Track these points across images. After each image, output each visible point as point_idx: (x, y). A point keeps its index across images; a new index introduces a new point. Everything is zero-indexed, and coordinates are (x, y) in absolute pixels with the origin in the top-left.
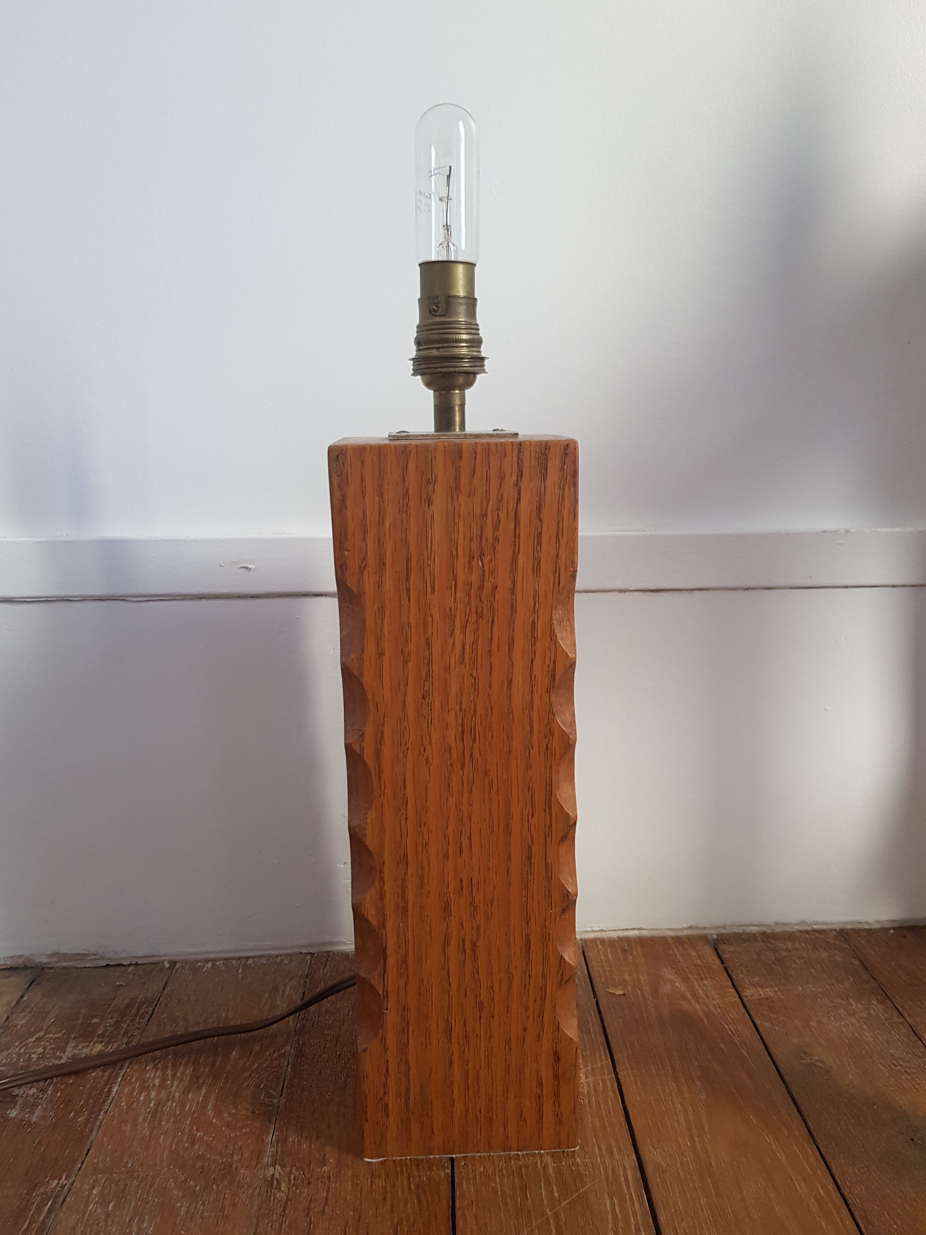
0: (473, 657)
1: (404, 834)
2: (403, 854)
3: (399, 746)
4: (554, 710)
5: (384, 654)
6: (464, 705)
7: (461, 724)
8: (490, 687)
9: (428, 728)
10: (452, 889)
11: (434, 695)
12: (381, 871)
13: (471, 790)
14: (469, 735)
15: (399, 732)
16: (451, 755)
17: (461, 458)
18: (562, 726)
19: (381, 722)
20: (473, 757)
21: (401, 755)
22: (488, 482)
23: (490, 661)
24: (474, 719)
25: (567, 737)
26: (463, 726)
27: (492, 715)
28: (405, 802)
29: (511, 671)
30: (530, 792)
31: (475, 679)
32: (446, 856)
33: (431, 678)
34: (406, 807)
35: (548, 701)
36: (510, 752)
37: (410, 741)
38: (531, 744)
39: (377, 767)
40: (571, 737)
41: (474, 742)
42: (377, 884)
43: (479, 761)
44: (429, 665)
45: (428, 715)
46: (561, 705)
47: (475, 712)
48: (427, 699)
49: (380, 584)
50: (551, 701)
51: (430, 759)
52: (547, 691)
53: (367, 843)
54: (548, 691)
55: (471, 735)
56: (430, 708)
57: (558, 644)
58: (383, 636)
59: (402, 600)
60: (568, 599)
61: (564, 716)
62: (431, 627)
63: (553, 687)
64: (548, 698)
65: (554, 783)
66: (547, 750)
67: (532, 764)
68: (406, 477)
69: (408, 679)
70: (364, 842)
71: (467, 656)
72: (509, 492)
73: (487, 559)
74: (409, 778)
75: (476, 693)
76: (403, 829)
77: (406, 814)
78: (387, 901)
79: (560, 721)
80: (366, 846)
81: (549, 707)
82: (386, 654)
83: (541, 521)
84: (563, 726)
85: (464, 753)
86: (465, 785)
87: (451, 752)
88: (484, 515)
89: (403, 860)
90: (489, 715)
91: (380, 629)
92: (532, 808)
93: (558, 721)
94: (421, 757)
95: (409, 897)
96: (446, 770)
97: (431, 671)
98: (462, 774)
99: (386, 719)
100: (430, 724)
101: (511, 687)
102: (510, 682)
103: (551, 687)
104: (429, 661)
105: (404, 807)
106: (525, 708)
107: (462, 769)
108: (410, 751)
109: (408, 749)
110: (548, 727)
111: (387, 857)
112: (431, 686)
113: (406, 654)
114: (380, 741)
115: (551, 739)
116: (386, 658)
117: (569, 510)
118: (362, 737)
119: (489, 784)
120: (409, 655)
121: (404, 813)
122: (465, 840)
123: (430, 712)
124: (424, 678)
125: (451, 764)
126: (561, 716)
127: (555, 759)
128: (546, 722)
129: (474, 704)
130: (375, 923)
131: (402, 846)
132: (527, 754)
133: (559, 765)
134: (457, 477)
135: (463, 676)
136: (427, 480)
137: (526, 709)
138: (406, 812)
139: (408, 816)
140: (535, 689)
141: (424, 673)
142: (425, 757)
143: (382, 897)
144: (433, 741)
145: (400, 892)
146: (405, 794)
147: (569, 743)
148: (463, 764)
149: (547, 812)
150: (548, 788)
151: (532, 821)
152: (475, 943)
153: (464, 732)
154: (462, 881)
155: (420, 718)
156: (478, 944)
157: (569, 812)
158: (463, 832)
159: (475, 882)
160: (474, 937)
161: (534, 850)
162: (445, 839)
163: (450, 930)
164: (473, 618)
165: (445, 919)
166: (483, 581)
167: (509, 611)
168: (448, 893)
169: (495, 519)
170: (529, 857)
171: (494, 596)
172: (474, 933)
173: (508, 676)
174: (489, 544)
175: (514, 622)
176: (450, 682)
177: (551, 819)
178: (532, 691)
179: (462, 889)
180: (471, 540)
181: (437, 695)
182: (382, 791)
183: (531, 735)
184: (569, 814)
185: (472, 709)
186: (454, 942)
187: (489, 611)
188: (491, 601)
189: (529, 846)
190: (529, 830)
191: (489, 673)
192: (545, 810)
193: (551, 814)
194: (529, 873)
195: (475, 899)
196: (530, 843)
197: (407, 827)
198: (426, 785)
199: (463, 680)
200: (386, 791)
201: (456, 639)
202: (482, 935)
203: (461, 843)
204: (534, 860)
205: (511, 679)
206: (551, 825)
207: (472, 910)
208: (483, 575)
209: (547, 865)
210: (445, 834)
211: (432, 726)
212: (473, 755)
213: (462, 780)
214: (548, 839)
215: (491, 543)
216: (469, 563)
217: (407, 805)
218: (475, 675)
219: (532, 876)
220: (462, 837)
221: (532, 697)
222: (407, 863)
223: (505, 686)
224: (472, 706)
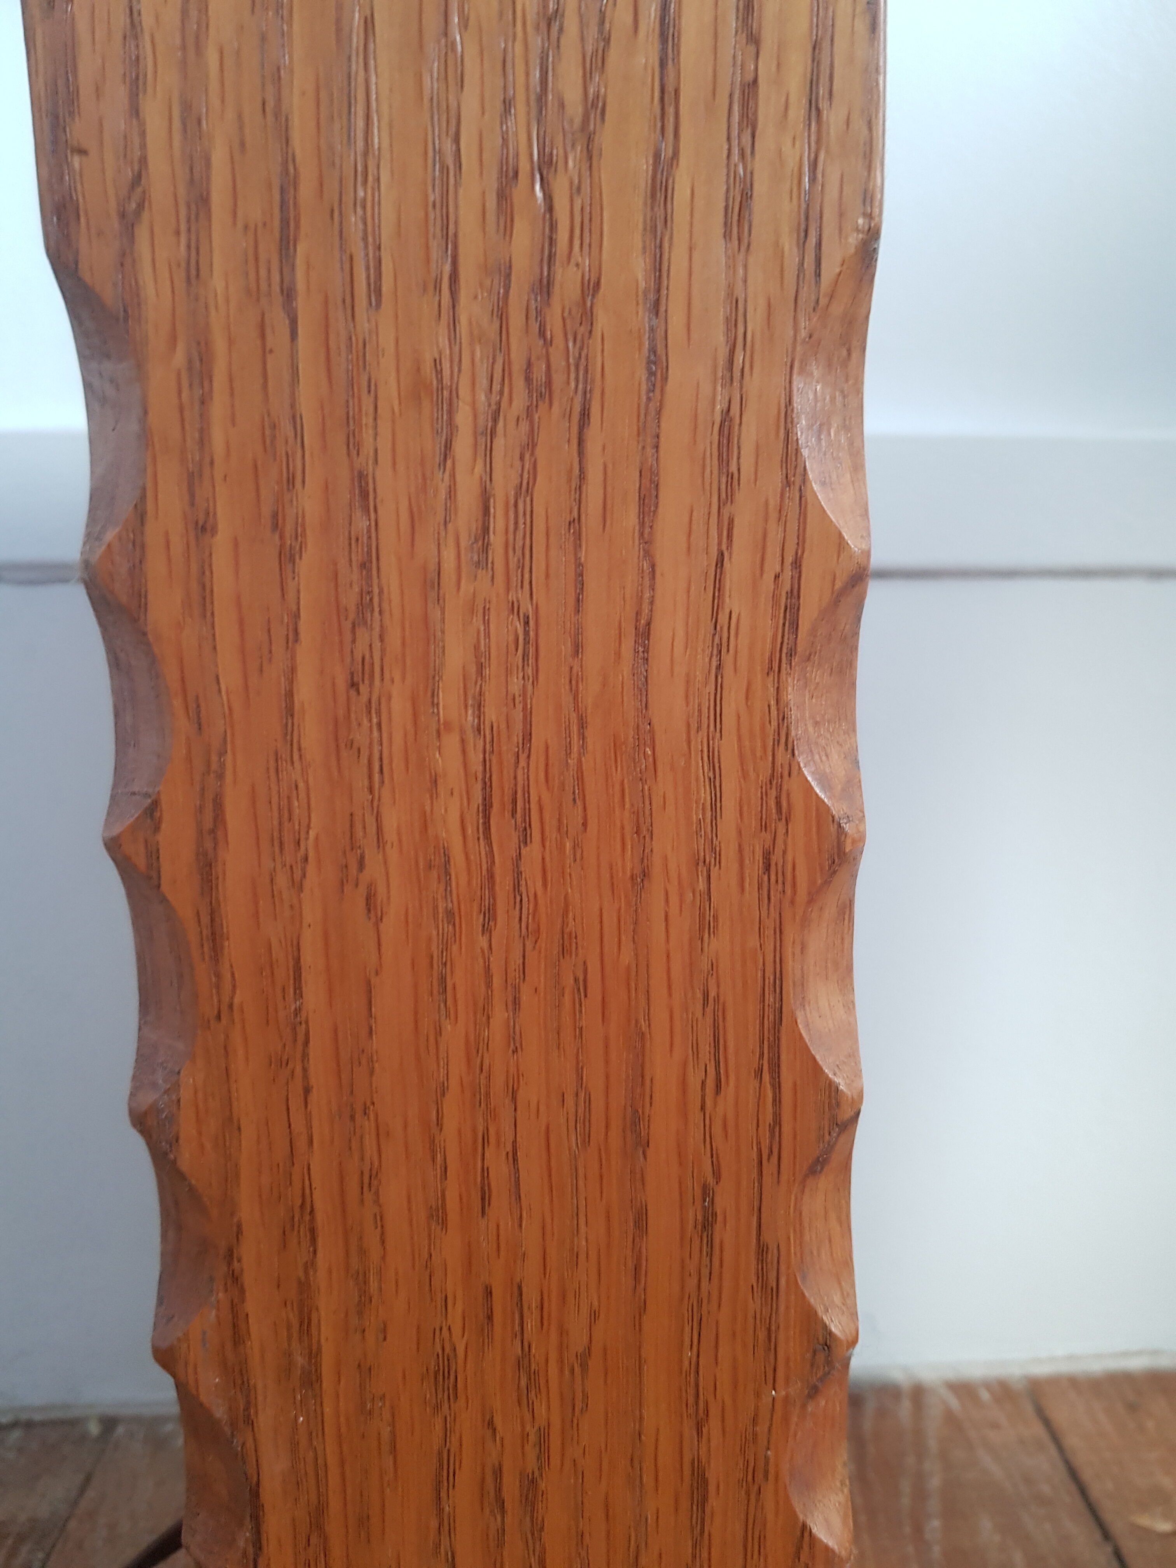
0: (519, 543)
1: (301, 1143)
3: (277, 849)
4: (793, 733)
5: (214, 531)
6: (491, 714)
7: (480, 776)
8: (578, 649)
9: (371, 790)
11: (387, 676)
12: (230, 1255)
13: (516, 1002)
14: (507, 815)
15: (275, 800)
16: (448, 883)
18: (818, 790)
19: (214, 766)
20: (523, 889)
21: (282, 880)
23: (577, 559)
24: (523, 763)
25: (833, 829)
26: (487, 786)
27: (583, 746)
28: (301, 1038)
29: (647, 595)
30: (709, 1009)
31: (527, 623)
32: (438, 1213)
33: (376, 614)
34: (305, 1056)
35: (773, 703)
36: (646, 874)
37: (312, 834)
38: (713, 850)
39: (205, 920)
40: (847, 827)
41: (525, 839)
42: (221, 1295)
43: (541, 901)
44: (370, 570)
45: (371, 744)
46: (816, 723)
47: (528, 736)
48: (363, 689)
49: (193, 272)
50: (782, 705)
51: (381, 890)
52: (771, 668)
55: (514, 812)
56: (375, 720)
57: (810, 509)
58: (207, 460)
59: (268, 332)
61: (824, 758)
62: (371, 432)
63: (791, 654)
64: (772, 691)
65: (788, 983)
66: (767, 868)
67: (716, 918)
69: (297, 616)
70: (174, 1163)
71: (496, 540)
74: (311, 957)
75: (529, 671)
76: (299, 1125)
78: (253, 1345)
79: (813, 773)
81: (774, 723)
82: (220, 527)
84: (823, 789)
85: (491, 876)
86: (497, 981)
87: (447, 873)
89: (300, 1222)
90: (575, 749)
91: (197, 435)
92: (718, 1064)
93: (806, 773)
94: (348, 888)
95: (323, 1341)
96: (434, 933)
97: (376, 590)
98: (485, 945)
99: (229, 757)
100: (376, 777)
101: (646, 650)
102: (644, 634)
104: (369, 553)
105: (299, 1055)
106: (694, 726)
107: (486, 929)
108: (311, 868)
109: (306, 859)
110: (773, 793)
111: (247, 1210)
112: (377, 645)
113: (289, 529)
114: (213, 831)
115: (781, 830)
116: (221, 543)
118: (152, 816)
119: (576, 980)
120: (299, 534)
121: (299, 1073)
123: (376, 734)
124: (352, 616)
125: (450, 914)
126: (817, 757)
127: (792, 902)
128: (764, 774)
129: (524, 709)
130: (220, 1412)
132: (702, 885)
133: (805, 922)
135: (486, 611)
137: (699, 729)
138: (305, 1070)
139: (313, 1081)
140: (728, 659)
141: (350, 600)
142: (362, 890)
144: (390, 835)
145: (295, 1323)
146: (297, 1012)
147: (840, 845)
148: (489, 914)
149: (766, 1077)
150: (770, 999)
151: (715, 1104)
152: (533, 1482)
153: (491, 806)
154: (489, 1293)
155: (344, 753)
156: (542, 1485)
157: (836, 1080)
158: (492, 1140)
159: (531, 1296)
160: (531, 1463)
161: (723, 1201)
162: (434, 1160)
163: (454, 1440)
164: (515, 403)
165: (437, 1408)
166: (551, 257)
167: (642, 374)
168: (445, 1329)
169: (592, 32)
170: (708, 1223)
171: (588, 316)
172: (531, 1453)
173: (638, 614)
174: (571, 121)
175: (659, 412)
176: (443, 632)
177: (777, 1101)
178: (719, 667)
179: (490, 1318)
180: (507, 105)
181: (397, 677)
182: (226, 999)
183: (714, 818)
184: (837, 1089)
185: (518, 727)
186: (466, 1479)
187: (573, 376)
188: (579, 337)
189: (706, 1191)
190: (708, 1137)
191: (571, 601)
192: (759, 1072)
193: (777, 1086)
194: (705, 1272)
195: (533, 1351)
196: (711, 1180)
197: (308, 1118)
198: (369, 983)
199: (487, 623)
200: (237, 1001)
201: (459, 477)
202: (555, 1460)
203: (485, 1172)
204: (725, 1234)
205: (649, 624)
206: (777, 1120)
207: (523, 1383)
208: (552, 241)
209: (762, 1250)
210: (432, 1141)
211: (382, 782)
212: (523, 883)
213: (487, 969)
214: (769, 1168)
215: (578, 121)
216: (503, 196)
217: (307, 1042)
218: (527, 607)
219: (715, 1280)
220: (487, 1155)
221: (719, 688)
222: (313, 1231)
223: (628, 644)
224: (518, 715)
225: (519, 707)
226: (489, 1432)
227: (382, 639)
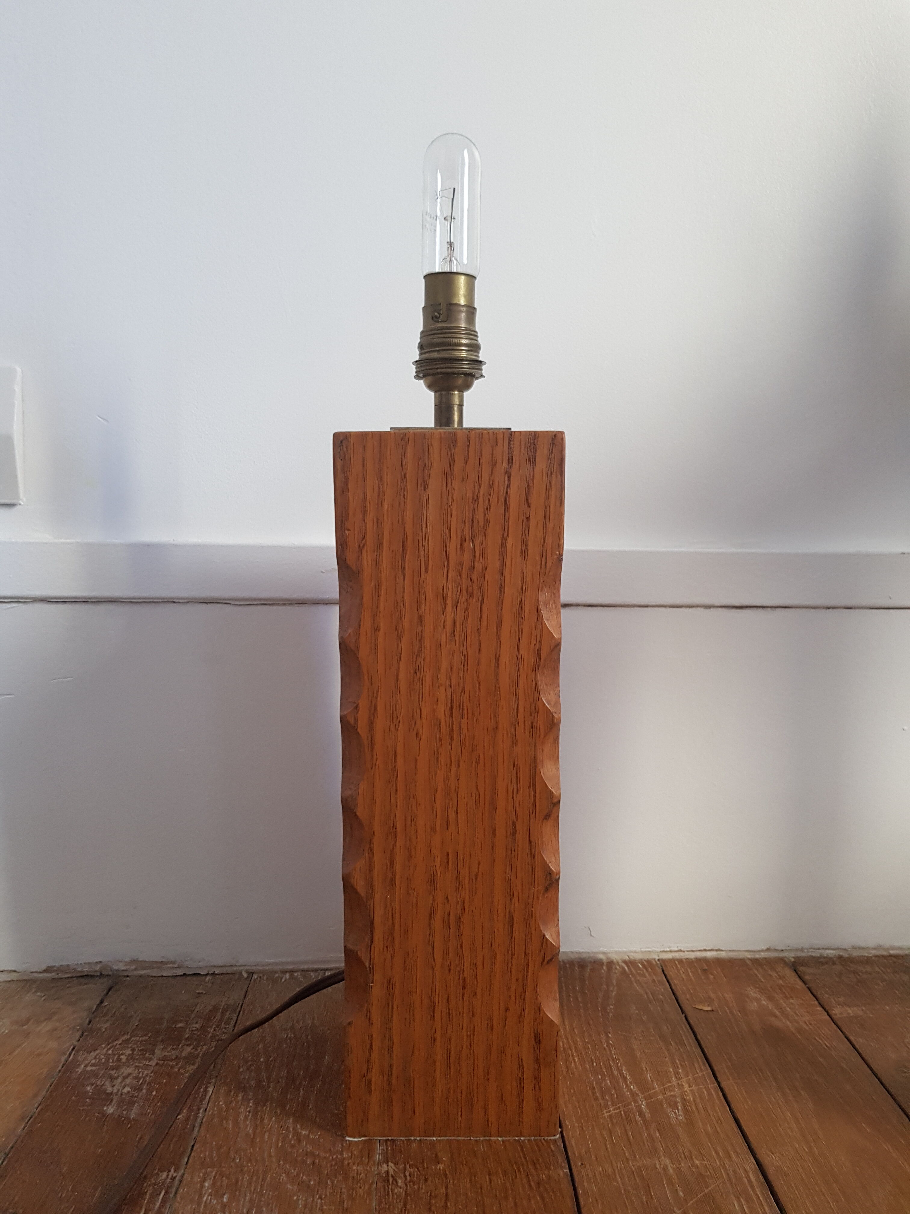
0: (463, 635)
1: (394, 807)
2: (392, 825)
3: (391, 719)
4: (539, 689)
5: (379, 630)
6: (454, 681)
7: (450, 699)
8: (479, 664)
9: (419, 702)
10: (439, 861)
11: (425, 670)
12: (371, 842)
13: (459, 765)
14: (458, 710)
15: (392, 705)
16: (440, 730)
17: (455, 445)
18: (547, 705)
19: (375, 695)
20: (461, 732)
21: (392, 728)
22: (480, 469)
23: (479, 639)
24: (462, 695)
25: (552, 716)
26: (452, 702)
27: (480, 691)
28: (395, 775)
29: (499, 649)
30: (515, 768)
31: (465, 656)
32: (434, 830)
33: (423, 654)
35: (534, 680)
36: (497, 728)
37: (402, 715)
38: (517, 721)
39: (370, 738)
40: (556, 717)
41: (463, 717)
42: (367, 854)
43: (467, 736)
44: (422, 641)
45: (419, 689)
46: (546, 686)
47: (464, 688)
48: (418, 674)
49: (378, 562)
50: (536, 680)
51: (421, 733)
53: (358, 813)
54: (534, 671)
56: (421, 683)
57: (544, 626)
58: (379, 612)
59: (397, 578)
60: (554, 583)
61: (550, 696)
62: (424, 605)
63: (539, 666)
64: (533, 676)
65: (538, 761)
66: (532, 727)
67: (517, 741)
68: (404, 463)
69: (401, 654)
70: (355, 813)
71: (457, 634)
72: (500, 479)
73: (477, 542)
74: (400, 750)
75: (465, 670)
76: (393, 801)
77: (396, 786)
78: (376, 872)
79: (545, 700)
80: (356, 817)
81: (534, 686)
82: (381, 629)
83: (529, 506)
85: (452, 728)
86: (453, 759)
87: (440, 727)
88: (476, 500)
89: (392, 831)
90: (477, 692)
91: (376, 605)
92: (517, 785)
93: (543, 700)
94: (411, 731)
95: (397, 870)
96: (436, 744)
97: (423, 647)
98: (450, 748)
99: (379, 693)
101: (498, 664)
102: (498, 660)
103: (537, 667)
104: (422, 637)
105: (395, 780)
106: (511, 686)
107: (451, 743)
108: (401, 725)
109: (399, 722)
110: (534, 706)
111: (377, 828)
112: (422, 661)
113: (400, 630)
114: (374, 713)
115: (536, 716)
116: (381, 634)
117: (556, 496)
118: (356, 709)
119: (476, 759)
120: (403, 632)
121: (394, 786)
122: (452, 816)
123: (421, 687)
124: (416, 654)
125: (440, 739)
126: (547, 695)
127: (539, 737)
128: (532, 700)
130: (363, 895)
131: (392, 819)
132: (513, 731)
133: (543, 743)
134: (451, 464)
135: (453, 653)
136: (424, 466)
137: (513, 687)
138: (396, 784)
139: (398, 788)
140: (521, 667)
141: (416, 649)
142: (415, 731)
143: (371, 868)
144: (424, 715)
145: (389, 864)
146: (395, 767)
147: (554, 722)
148: (452, 739)
149: (531, 788)
150: (533, 765)
151: (516, 797)
152: (460, 918)
153: (453, 708)
154: (448, 854)
155: (412, 692)
156: (462, 919)
157: (552, 790)
158: (451, 806)
159: (461, 856)
160: (459, 912)
161: (519, 826)
162: (433, 812)
163: (435, 904)
164: (463, 597)
165: (431, 893)
166: (474, 561)
167: (498, 591)
168: (434, 867)
169: (487, 502)
170: (514, 834)
171: (484, 576)
172: (459, 908)
173: (496, 654)
174: (480, 527)
175: (502, 602)
176: (441, 658)
177: (535, 796)
178: (519, 669)
179: (448, 862)
180: (464, 522)
181: (428, 672)
182: (374, 763)
183: (517, 712)
184: (552, 793)
185: (461, 685)
186: (439, 916)
187: (479, 591)
188: (481, 581)
189: (513, 822)
190: (514, 807)
191: (478, 650)
192: (529, 788)
193: (535, 791)
194: (513, 849)
195: (461, 874)
196: (515, 820)
197: (396, 799)
198: (416, 759)
199: (453, 656)
200: (377, 763)
201: (447, 617)
202: (467, 910)
203: (448, 816)
204: (518, 836)
205: (499, 657)
206: (535, 802)
207: (458, 884)
208: (474, 556)
209: (530, 842)
210: (433, 807)
211: (422, 700)
212: (461, 730)
213: (451, 755)
214: (532, 816)
215: (482, 526)
216: (461, 545)
217: (397, 777)
218: (465, 652)
219: (516, 852)
220: (449, 811)
221: (519, 676)
222: (396, 835)
223: (493, 664)
224: (462, 682)
225: (462, 680)
226: (446, 901)
227: (424, 660)
